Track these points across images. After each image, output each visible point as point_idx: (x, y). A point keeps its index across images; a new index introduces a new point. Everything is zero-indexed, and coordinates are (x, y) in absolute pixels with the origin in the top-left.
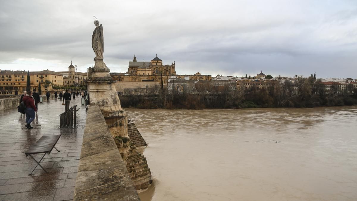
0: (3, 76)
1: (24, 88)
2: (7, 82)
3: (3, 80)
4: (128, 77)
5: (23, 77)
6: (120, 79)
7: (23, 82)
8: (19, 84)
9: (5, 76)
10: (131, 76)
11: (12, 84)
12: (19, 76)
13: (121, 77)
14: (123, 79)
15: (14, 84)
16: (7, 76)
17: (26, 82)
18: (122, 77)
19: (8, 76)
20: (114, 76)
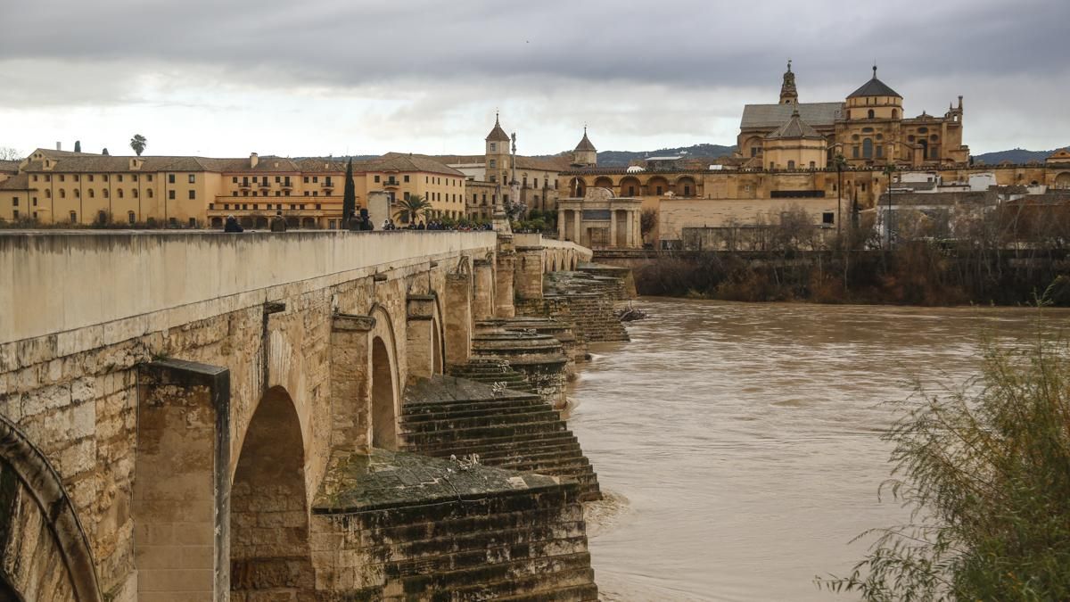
0: (265, 179)
1: (332, 222)
2: (278, 200)
3: (265, 194)
4: (724, 177)
5: (328, 183)
6: (691, 185)
7: (328, 199)
8: (318, 207)
9: (271, 180)
10: (735, 176)
11: (293, 206)
12: (315, 180)
13: (692, 180)
14: (702, 185)
15: (302, 207)
16: (278, 180)
17: (342, 200)
18: (698, 177)
19: (283, 180)
20: (665, 176)
